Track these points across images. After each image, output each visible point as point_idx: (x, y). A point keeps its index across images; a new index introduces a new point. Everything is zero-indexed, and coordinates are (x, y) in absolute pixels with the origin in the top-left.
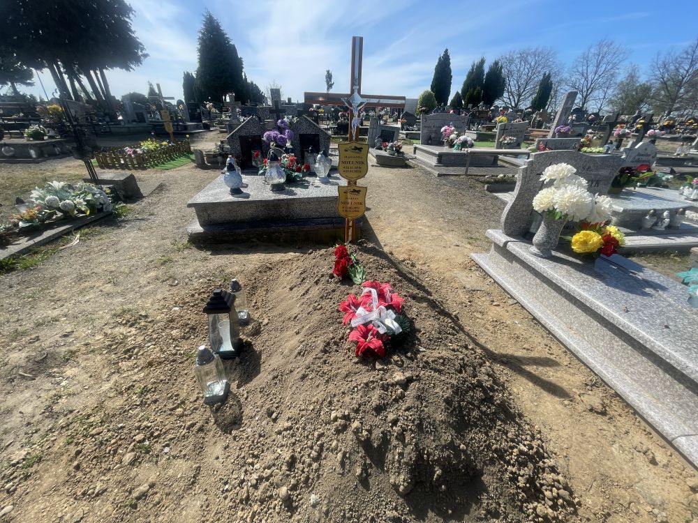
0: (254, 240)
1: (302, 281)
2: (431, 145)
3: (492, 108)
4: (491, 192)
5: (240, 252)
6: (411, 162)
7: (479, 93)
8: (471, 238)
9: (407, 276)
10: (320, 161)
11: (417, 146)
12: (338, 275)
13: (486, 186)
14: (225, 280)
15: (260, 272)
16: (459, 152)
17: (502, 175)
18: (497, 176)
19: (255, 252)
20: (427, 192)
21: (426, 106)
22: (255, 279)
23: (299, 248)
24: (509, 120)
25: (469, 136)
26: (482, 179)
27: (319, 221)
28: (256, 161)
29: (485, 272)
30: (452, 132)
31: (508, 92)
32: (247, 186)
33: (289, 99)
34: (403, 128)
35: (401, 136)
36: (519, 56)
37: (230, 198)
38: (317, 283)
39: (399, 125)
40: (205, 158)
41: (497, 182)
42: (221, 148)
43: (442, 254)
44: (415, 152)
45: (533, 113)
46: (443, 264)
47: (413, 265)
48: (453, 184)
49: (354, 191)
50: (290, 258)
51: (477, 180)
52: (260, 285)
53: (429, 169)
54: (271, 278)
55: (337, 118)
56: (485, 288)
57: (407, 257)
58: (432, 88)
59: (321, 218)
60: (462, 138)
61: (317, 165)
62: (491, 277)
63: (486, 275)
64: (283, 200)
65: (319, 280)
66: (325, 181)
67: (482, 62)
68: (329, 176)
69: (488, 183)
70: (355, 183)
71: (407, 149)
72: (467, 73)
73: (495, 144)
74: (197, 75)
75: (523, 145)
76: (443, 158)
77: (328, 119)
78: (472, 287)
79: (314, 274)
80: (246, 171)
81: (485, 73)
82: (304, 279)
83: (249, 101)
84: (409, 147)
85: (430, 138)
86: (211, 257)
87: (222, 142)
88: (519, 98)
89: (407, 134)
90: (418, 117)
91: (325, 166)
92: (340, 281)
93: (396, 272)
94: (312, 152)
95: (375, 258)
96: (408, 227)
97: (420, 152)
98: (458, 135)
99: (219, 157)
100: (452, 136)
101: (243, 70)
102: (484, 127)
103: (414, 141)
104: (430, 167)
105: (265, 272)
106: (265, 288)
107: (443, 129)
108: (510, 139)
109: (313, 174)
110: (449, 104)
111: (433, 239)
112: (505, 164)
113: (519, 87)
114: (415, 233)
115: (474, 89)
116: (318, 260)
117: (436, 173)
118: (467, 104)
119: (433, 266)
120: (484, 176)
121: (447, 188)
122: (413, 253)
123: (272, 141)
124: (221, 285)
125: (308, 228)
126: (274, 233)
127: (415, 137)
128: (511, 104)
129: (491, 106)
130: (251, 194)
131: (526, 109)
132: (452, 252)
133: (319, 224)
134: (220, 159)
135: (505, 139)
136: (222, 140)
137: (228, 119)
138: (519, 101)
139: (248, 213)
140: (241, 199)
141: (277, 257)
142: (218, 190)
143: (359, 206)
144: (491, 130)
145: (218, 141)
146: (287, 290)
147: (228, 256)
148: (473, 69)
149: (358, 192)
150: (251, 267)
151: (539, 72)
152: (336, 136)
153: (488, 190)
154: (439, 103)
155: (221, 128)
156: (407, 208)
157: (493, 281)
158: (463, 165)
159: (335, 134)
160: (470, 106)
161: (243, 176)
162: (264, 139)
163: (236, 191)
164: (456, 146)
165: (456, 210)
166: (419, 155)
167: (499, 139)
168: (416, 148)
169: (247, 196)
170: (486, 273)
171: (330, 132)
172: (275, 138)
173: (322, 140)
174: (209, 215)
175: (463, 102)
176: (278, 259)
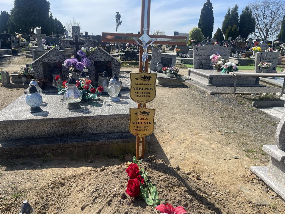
0: (49, 154)
1: (94, 200)
2: (202, 69)
3: (247, 40)
4: (257, 107)
5: (34, 167)
6: (187, 83)
7: (236, 30)
8: (248, 151)
9: (196, 194)
10: (112, 84)
11: (191, 69)
12: (131, 195)
13: (253, 103)
14: (17, 197)
15: (53, 188)
16: (226, 74)
17: (264, 94)
18: (261, 94)
19: (49, 167)
20: (203, 108)
21: (195, 39)
22: (47, 196)
23: (91, 162)
24: (263, 50)
25: (233, 62)
26: (248, 97)
27: (111, 135)
28: (55, 83)
29: (266, 185)
30: (219, 59)
31: (258, 29)
32: (46, 105)
33: (86, 33)
34: (178, 56)
35: (177, 61)
36: (263, 4)
37: (30, 116)
38: (109, 203)
39: (175, 53)
40: (11, 78)
41: (261, 99)
42: (26, 70)
43: (224, 167)
44: (189, 75)
45: (280, 44)
46: (226, 177)
47: (198, 178)
48: (225, 101)
49: (144, 112)
50: (82, 172)
51: (245, 98)
52: (51, 202)
53: (202, 88)
54: (63, 194)
55: (125, 48)
56: (269, 202)
57: (192, 170)
58: (199, 26)
59: (112, 133)
60: (228, 64)
61: (109, 87)
62: (273, 191)
63: (268, 188)
64: (78, 118)
65: (111, 200)
66: (116, 100)
67: (236, 8)
68: (120, 95)
69: (254, 100)
70: (145, 106)
71: (183, 72)
72: (225, 15)
73: (255, 68)
74: (12, 13)
75: (278, 69)
76: (214, 79)
77: (118, 48)
78: (258, 201)
79: (106, 192)
80: (46, 91)
81: (239, 15)
82: (96, 198)
83: (53, 33)
84: (184, 70)
85: (201, 64)
86: (5, 172)
87: (27, 66)
88: (267, 33)
89: (182, 60)
90: (190, 47)
91: (116, 88)
92: (133, 202)
93: (186, 191)
94: (105, 76)
95: (165, 175)
96: (190, 140)
97: (194, 75)
98: (225, 62)
99: (23, 78)
100: (220, 62)
101: (50, 10)
102: (243, 55)
103: (188, 66)
104: (204, 86)
105: (58, 188)
106: (56, 206)
107: (211, 57)
108: (267, 65)
109: (106, 94)
110: (213, 37)
111: (214, 152)
112: (265, 84)
113: (266, 26)
114: (197, 146)
115: (232, 26)
116: (110, 177)
117: (209, 92)
118: (227, 37)
119: (218, 179)
120: (250, 94)
121: (220, 105)
122: (197, 166)
123: (71, 66)
124: (12, 203)
125: (100, 142)
126: (68, 148)
127: (189, 62)
128: (261, 37)
129: (246, 39)
130: (50, 112)
131: (274, 41)
132: (232, 164)
133: (110, 139)
134: (24, 79)
135: (263, 65)
136: (28, 63)
137: (34, 46)
138: (267, 35)
139: (46, 129)
140: (40, 117)
141: (70, 171)
142: (19, 109)
143: (148, 125)
144: (249, 57)
145: (23, 64)
146: (79, 208)
147: (21, 171)
148: (229, 13)
149: (148, 113)
150: (43, 183)
151: (279, 15)
152: (124, 61)
153: (254, 106)
154: (206, 36)
155: (27, 53)
156: (187, 123)
157: (275, 195)
158: (231, 85)
159: (123, 59)
160: (230, 39)
161: (43, 96)
162: (65, 65)
163: (35, 110)
164: (223, 70)
165: (230, 124)
166: (193, 77)
167: (257, 64)
168: (190, 72)
169: (46, 114)
170: (268, 187)
171: (119, 58)
172: (73, 64)
173: (113, 66)
174: (8, 132)
175: (224, 36)
176: (70, 173)
